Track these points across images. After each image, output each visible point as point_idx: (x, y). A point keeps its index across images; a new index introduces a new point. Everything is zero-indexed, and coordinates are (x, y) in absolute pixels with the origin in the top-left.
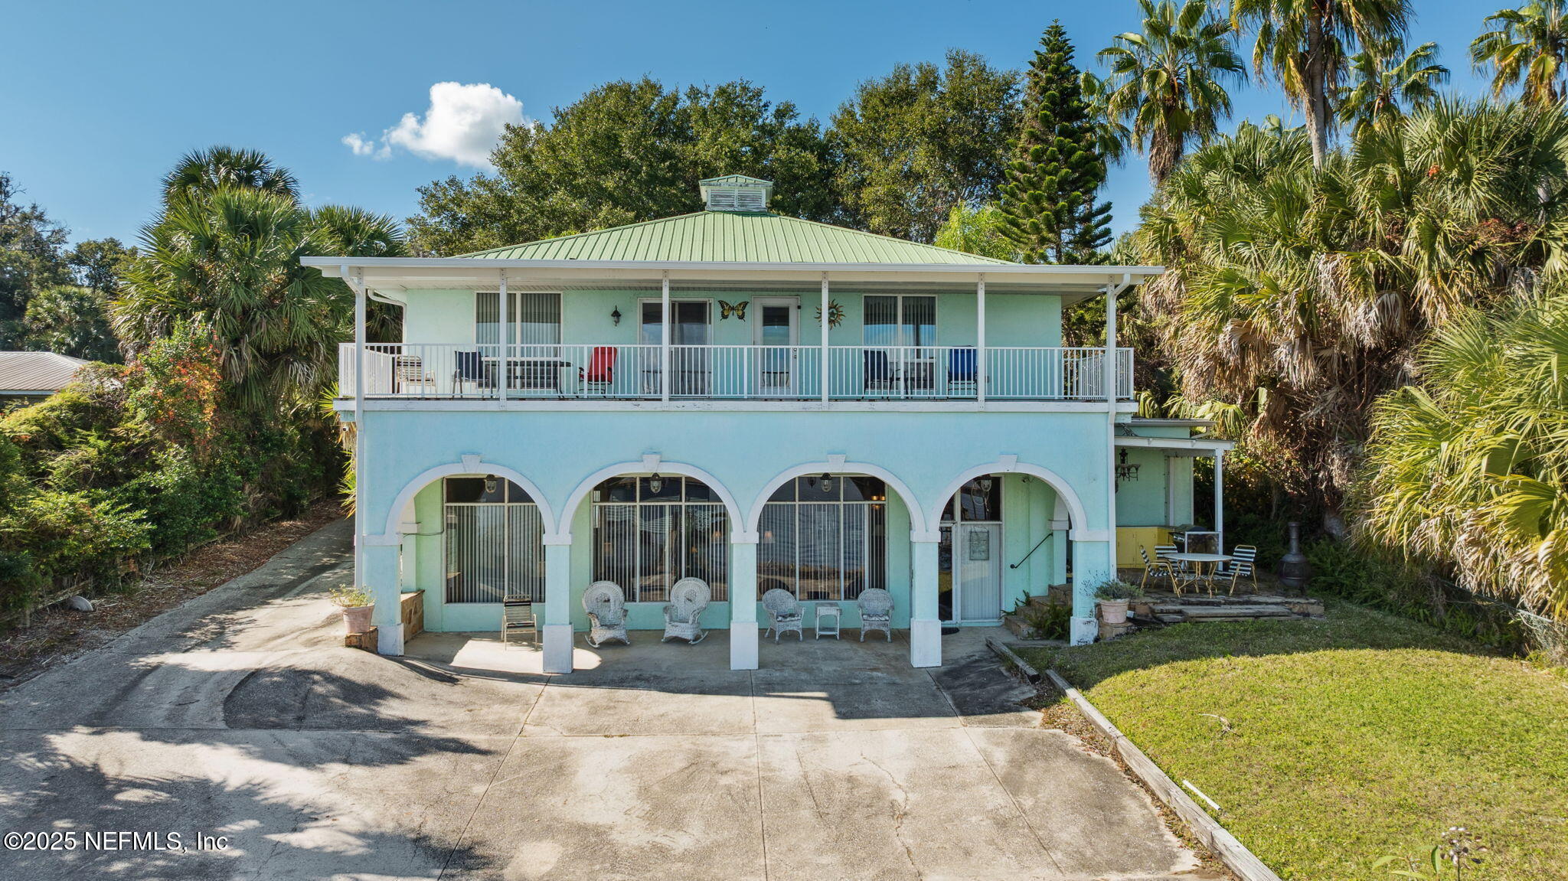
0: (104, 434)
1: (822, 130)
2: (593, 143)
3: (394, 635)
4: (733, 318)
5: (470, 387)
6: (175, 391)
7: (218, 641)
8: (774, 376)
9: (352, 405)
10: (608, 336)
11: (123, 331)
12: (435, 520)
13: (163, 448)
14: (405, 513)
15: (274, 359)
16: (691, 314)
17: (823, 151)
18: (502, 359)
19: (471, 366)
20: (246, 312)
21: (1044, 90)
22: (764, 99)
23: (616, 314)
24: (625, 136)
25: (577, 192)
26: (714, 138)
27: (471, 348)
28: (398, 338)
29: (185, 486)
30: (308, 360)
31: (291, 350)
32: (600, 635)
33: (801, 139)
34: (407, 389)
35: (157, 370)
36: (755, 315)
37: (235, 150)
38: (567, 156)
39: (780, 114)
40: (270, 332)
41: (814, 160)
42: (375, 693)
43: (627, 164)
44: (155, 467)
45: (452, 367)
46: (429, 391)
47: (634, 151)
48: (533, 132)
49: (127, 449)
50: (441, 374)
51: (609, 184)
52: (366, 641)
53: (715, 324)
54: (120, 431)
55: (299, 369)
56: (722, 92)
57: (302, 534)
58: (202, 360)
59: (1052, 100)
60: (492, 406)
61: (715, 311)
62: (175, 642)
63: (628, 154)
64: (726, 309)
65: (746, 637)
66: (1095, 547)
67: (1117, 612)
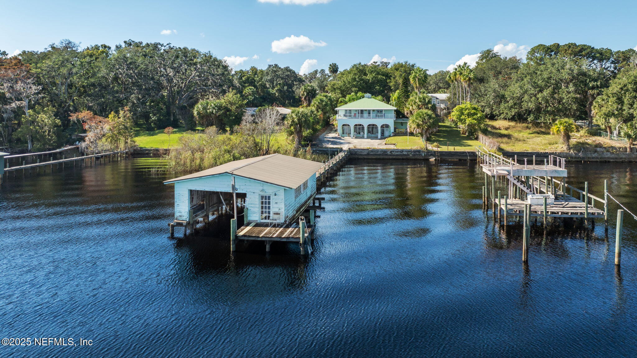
3: (340, 135)
6: (320, 117)
7: (329, 135)
8: (369, 117)
12: (341, 128)
16: (362, 110)
18: (347, 115)
19: (345, 116)
23: (356, 111)
27: (344, 114)
28: (338, 113)
30: (328, 113)
32: (355, 136)
35: (319, 115)
36: (367, 111)
42: (340, 138)
46: (341, 118)
50: (342, 116)
52: (338, 135)
57: (330, 130)
58: (322, 114)
60: (346, 118)
61: (364, 111)
62: (325, 135)
63: (357, 80)
65: (365, 136)
66: (392, 130)
67: (393, 134)
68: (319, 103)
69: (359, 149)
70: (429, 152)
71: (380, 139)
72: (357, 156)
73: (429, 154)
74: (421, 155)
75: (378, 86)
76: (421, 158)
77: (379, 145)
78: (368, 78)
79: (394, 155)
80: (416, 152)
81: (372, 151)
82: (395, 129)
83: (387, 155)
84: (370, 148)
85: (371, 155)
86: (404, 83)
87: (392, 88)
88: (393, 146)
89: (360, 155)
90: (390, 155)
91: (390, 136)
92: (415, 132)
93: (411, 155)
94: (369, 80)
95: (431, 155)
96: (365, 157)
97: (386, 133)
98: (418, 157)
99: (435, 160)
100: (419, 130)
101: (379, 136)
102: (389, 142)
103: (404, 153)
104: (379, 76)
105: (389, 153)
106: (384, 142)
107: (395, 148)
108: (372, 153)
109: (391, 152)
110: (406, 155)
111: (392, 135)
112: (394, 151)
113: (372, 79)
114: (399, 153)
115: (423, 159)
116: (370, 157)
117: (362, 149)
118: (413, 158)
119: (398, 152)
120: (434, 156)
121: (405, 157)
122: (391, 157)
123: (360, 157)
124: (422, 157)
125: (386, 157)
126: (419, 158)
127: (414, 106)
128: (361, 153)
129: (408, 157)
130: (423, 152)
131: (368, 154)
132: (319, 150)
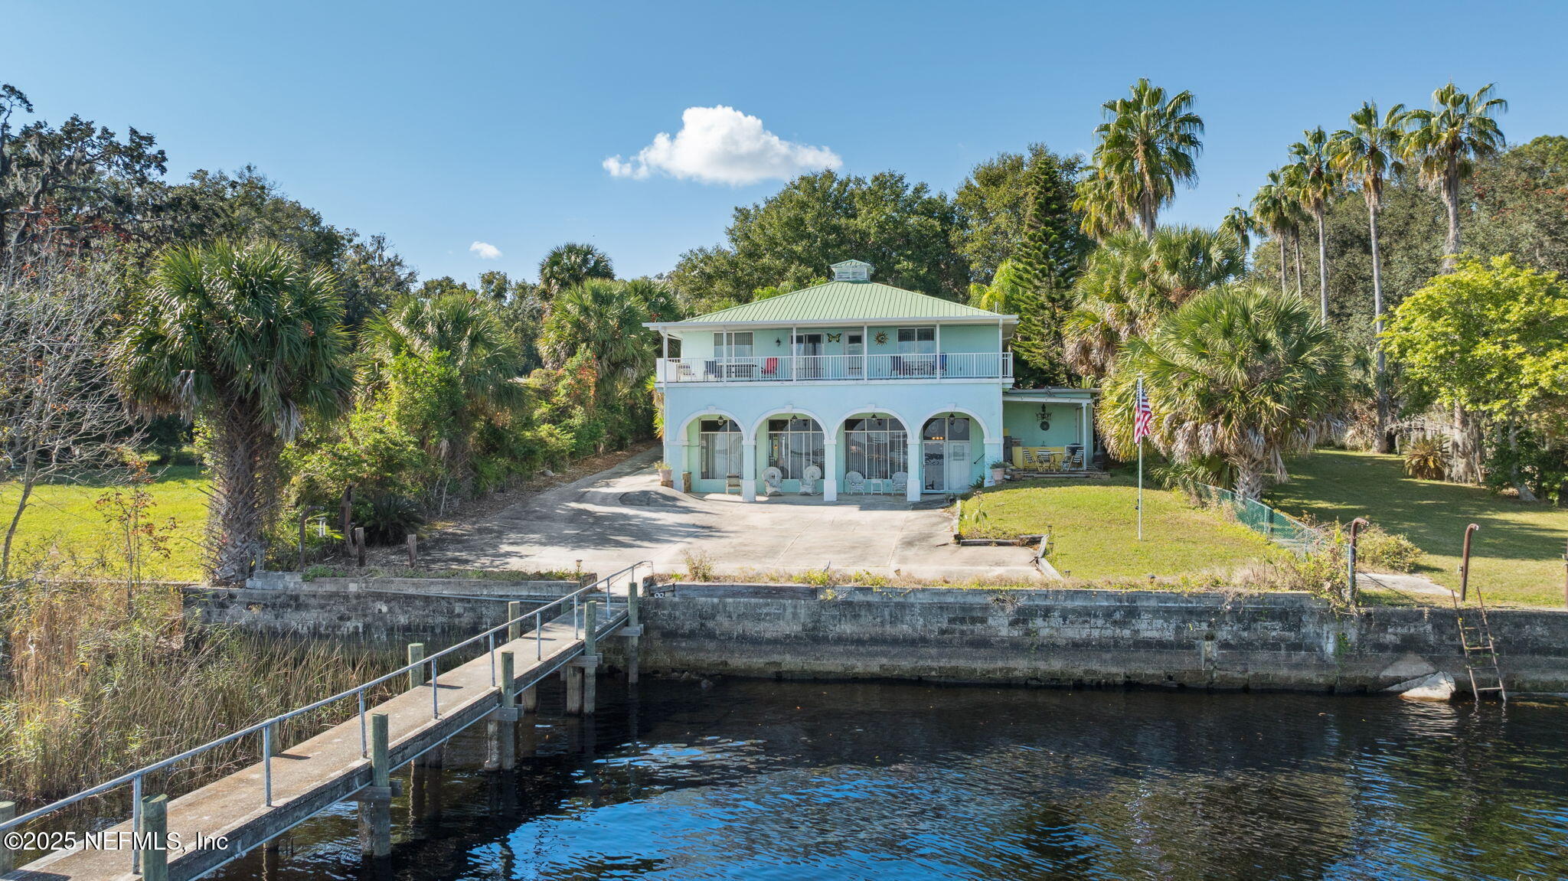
0: (548, 402)
1: (949, 199)
2: (787, 224)
3: (680, 483)
4: (834, 341)
5: (711, 377)
6: (579, 382)
7: (608, 485)
8: (855, 370)
9: (663, 385)
10: (774, 352)
11: (545, 354)
12: (696, 440)
13: (574, 408)
14: (683, 436)
15: (617, 367)
16: (815, 339)
17: (946, 218)
18: (724, 364)
19: (712, 368)
20: (604, 342)
21: (1037, 198)
22: (906, 181)
23: (778, 341)
24: (808, 217)
25: (779, 256)
26: (869, 213)
27: (711, 358)
28: (679, 356)
29: (583, 426)
30: (632, 366)
31: (625, 361)
32: (769, 490)
33: (930, 209)
34: (683, 378)
35: (571, 372)
36: (845, 339)
37: (579, 244)
38: (770, 232)
39: (917, 191)
40: (617, 353)
41: (937, 223)
42: (675, 499)
43: (809, 236)
44: (571, 417)
45: (703, 368)
46: (694, 379)
47: (813, 226)
48: (752, 212)
49: (558, 409)
50: (699, 371)
51: (798, 249)
52: (668, 484)
53: (823, 346)
54: (554, 400)
55: (629, 371)
56: (876, 179)
57: (628, 457)
58: (590, 367)
59: (1040, 204)
60: (720, 384)
61: (825, 338)
62: (592, 485)
63: (810, 229)
64: (831, 338)
65: (830, 487)
66: (993, 446)
67: (998, 475)
68: (585, 310)
69: (736, 592)
70: (1385, 621)
71: (916, 506)
72: (709, 656)
73: (1390, 637)
74: (1312, 648)
75: (908, 258)
76: (1311, 675)
77: (909, 543)
78: (859, 223)
79: (1049, 648)
80: (1256, 616)
81: (848, 608)
82: (1009, 443)
83: (981, 643)
84: (830, 583)
85: (840, 640)
86: (1049, 201)
87: (973, 267)
88: (1025, 554)
89: (743, 639)
90: (1016, 647)
91: (979, 487)
92: (1180, 446)
93: (1209, 648)
94: (865, 235)
95: (1408, 646)
96: (790, 662)
97: (956, 474)
98: (1282, 670)
99: (1460, 697)
100: (1213, 437)
101: (914, 488)
102: (986, 527)
103: (1150, 628)
104: (913, 220)
105: (1001, 626)
106: (943, 523)
107: (1050, 575)
108: (847, 628)
109: (1023, 617)
110: (1161, 645)
111: (991, 477)
112: (1047, 613)
113: (881, 227)
114: (1096, 631)
115: (1330, 691)
116: (832, 663)
117: (757, 592)
118: (1236, 673)
119: (1086, 614)
120: (1438, 659)
121: (1149, 668)
122: (1021, 666)
123: (738, 661)
124: (1323, 664)
125: (979, 664)
126: (1295, 676)
127: (1133, 295)
128: (751, 628)
129: (1182, 665)
130: (1327, 616)
131: (813, 638)
132: (388, 599)
